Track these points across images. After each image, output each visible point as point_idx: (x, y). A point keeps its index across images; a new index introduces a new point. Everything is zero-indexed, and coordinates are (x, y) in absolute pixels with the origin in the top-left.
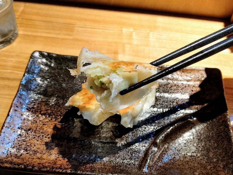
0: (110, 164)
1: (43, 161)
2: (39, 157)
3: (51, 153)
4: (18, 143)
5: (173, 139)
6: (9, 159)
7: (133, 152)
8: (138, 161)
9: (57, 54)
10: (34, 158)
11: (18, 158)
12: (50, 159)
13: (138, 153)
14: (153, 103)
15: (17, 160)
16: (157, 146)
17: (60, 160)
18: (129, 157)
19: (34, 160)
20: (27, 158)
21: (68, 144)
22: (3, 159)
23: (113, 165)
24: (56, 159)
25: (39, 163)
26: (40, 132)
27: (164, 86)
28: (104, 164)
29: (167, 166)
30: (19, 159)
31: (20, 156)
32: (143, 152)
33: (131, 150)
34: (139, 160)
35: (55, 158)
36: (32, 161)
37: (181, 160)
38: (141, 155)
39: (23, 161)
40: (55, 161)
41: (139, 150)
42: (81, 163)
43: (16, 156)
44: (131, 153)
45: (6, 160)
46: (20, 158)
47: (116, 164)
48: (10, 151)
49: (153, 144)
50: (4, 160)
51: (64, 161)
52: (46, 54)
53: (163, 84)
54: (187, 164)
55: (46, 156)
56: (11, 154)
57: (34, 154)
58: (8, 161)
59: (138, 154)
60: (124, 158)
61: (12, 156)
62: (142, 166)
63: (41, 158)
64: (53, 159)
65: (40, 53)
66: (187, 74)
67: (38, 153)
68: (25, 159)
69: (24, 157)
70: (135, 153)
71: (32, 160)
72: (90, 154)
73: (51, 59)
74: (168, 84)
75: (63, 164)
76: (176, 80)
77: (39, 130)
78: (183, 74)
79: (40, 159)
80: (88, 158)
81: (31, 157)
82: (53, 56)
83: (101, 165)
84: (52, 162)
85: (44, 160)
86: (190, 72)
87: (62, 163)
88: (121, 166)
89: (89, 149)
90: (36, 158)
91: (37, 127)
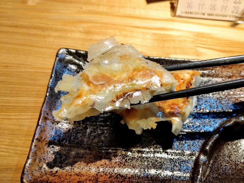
0: (158, 178)
1: (82, 178)
2: (78, 173)
3: (90, 168)
4: (52, 157)
5: (221, 144)
6: (44, 177)
7: (182, 162)
8: (188, 173)
9: (85, 51)
10: (72, 175)
11: (53, 175)
12: (90, 175)
13: (186, 162)
14: (196, 104)
15: (54, 178)
16: (207, 154)
17: (102, 176)
18: (178, 169)
19: (73, 177)
20: (64, 175)
21: (107, 155)
22: (37, 179)
23: (161, 178)
24: (97, 175)
25: (79, 180)
26: (75, 142)
27: (205, 83)
28: (151, 178)
29: (220, 177)
30: (55, 177)
31: (55, 174)
32: (192, 162)
33: (179, 159)
34: (189, 171)
35: (95, 173)
36: (71, 179)
37: (233, 168)
38: (191, 165)
39: (60, 179)
40: (97, 178)
41: (187, 159)
42: (126, 178)
43: (51, 174)
44: (179, 163)
45: (41, 179)
46: (56, 176)
47: (165, 177)
48: (44, 168)
49: (203, 152)
50: (39, 180)
51: (107, 176)
52: (74, 51)
53: (203, 81)
54: (241, 172)
55: (85, 172)
56: (45, 171)
57: (71, 169)
58: (44, 181)
59: (187, 164)
60: (173, 169)
61: (46, 174)
62: (194, 179)
63: (80, 174)
64: (93, 174)
65: (67, 50)
66: (228, 70)
67: (76, 168)
68: (62, 176)
69: (60, 174)
70: (184, 163)
71: (70, 177)
72: (134, 167)
73: (79, 57)
74: (208, 81)
75: (105, 181)
76: (217, 77)
77: (74, 140)
78: (224, 69)
79: (78, 175)
80: (133, 172)
81: (68, 174)
82: (81, 53)
83: (148, 179)
84: (92, 179)
85: (84, 176)
86: (231, 68)
87: (105, 179)
88: (170, 180)
89: (132, 160)
90: (74, 175)
91: (71, 136)
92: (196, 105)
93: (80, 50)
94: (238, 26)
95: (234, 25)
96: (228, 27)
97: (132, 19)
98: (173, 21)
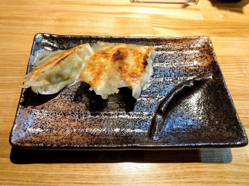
0: (122, 135)
1: (59, 137)
2: (56, 134)
3: (65, 129)
4: (34, 122)
5: (175, 105)
6: (28, 138)
7: (141, 121)
8: (146, 130)
9: (57, 35)
10: (51, 135)
11: (36, 136)
12: (66, 135)
13: (145, 121)
14: (152, 73)
15: (36, 139)
16: (162, 114)
17: (75, 135)
18: (138, 127)
19: (51, 137)
20: (44, 136)
21: (79, 119)
22: (22, 140)
23: (124, 135)
24: (71, 134)
25: (57, 139)
26: (52, 110)
27: (160, 56)
28: (116, 135)
29: (173, 132)
30: (37, 138)
31: (37, 135)
32: (150, 121)
33: (139, 119)
34: (148, 128)
35: (70, 133)
36: (50, 139)
37: (184, 125)
38: (149, 123)
39: (41, 139)
40: (71, 137)
41: (146, 119)
42: (95, 136)
43: (34, 135)
44: (139, 122)
45: (26, 139)
46: (38, 136)
47: (127, 134)
48: (28, 131)
49: (158, 113)
50: (24, 140)
51: (79, 135)
52: (48, 35)
53: (158, 55)
54: (191, 128)
55: (61, 132)
56: (29, 133)
57: (50, 131)
58: (28, 141)
59: (146, 122)
60: (134, 128)
61: (30, 136)
62: (152, 134)
63: (57, 135)
64: (68, 134)
65: (42, 35)
66: (179, 44)
67: (54, 130)
68: (42, 137)
69: (41, 135)
70: (143, 122)
71: (49, 137)
72: (102, 127)
73: (53, 40)
74: (162, 55)
75: (78, 139)
76: (170, 50)
77: (51, 108)
78: (175, 44)
79: (56, 136)
80: (100, 131)
81: (47, 135)
82: (54, 37)
83: (113, 136)
84: (68, 138)
85: (60, 136)
86: (182, 42)
87: (78, 138)
88: (132, 136)
89: (100, 122)
90: (53, 135)
91: (49, 105)
92: (152, 75)
93: (53, 35)
94: (188, 7)
95: (185, 6)
96: (180, 8)
97: (97, 6)
98: (132, 6)
